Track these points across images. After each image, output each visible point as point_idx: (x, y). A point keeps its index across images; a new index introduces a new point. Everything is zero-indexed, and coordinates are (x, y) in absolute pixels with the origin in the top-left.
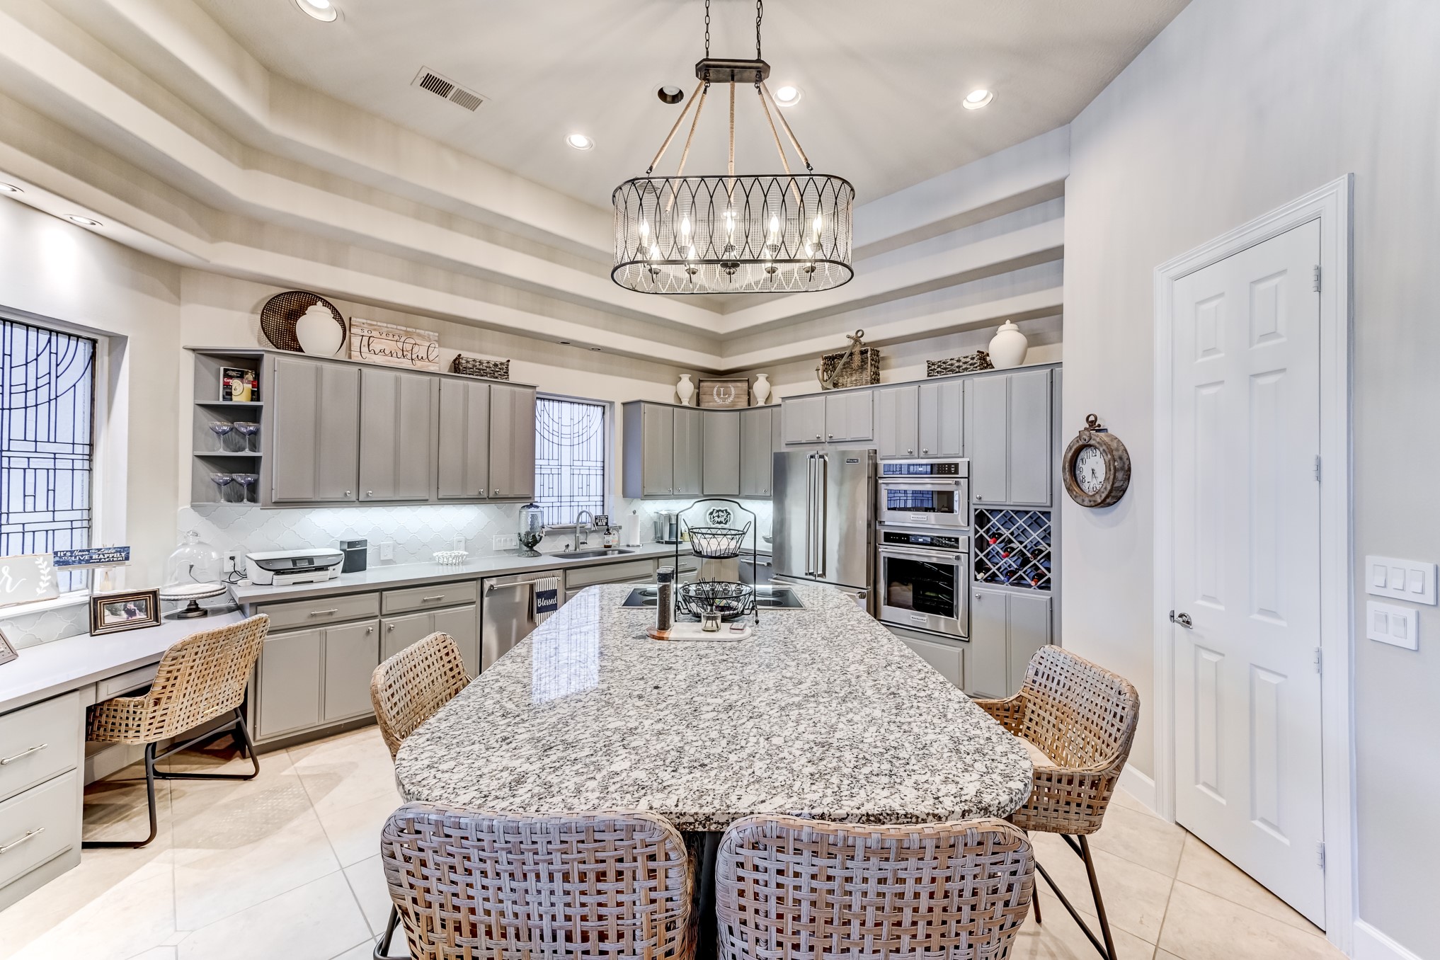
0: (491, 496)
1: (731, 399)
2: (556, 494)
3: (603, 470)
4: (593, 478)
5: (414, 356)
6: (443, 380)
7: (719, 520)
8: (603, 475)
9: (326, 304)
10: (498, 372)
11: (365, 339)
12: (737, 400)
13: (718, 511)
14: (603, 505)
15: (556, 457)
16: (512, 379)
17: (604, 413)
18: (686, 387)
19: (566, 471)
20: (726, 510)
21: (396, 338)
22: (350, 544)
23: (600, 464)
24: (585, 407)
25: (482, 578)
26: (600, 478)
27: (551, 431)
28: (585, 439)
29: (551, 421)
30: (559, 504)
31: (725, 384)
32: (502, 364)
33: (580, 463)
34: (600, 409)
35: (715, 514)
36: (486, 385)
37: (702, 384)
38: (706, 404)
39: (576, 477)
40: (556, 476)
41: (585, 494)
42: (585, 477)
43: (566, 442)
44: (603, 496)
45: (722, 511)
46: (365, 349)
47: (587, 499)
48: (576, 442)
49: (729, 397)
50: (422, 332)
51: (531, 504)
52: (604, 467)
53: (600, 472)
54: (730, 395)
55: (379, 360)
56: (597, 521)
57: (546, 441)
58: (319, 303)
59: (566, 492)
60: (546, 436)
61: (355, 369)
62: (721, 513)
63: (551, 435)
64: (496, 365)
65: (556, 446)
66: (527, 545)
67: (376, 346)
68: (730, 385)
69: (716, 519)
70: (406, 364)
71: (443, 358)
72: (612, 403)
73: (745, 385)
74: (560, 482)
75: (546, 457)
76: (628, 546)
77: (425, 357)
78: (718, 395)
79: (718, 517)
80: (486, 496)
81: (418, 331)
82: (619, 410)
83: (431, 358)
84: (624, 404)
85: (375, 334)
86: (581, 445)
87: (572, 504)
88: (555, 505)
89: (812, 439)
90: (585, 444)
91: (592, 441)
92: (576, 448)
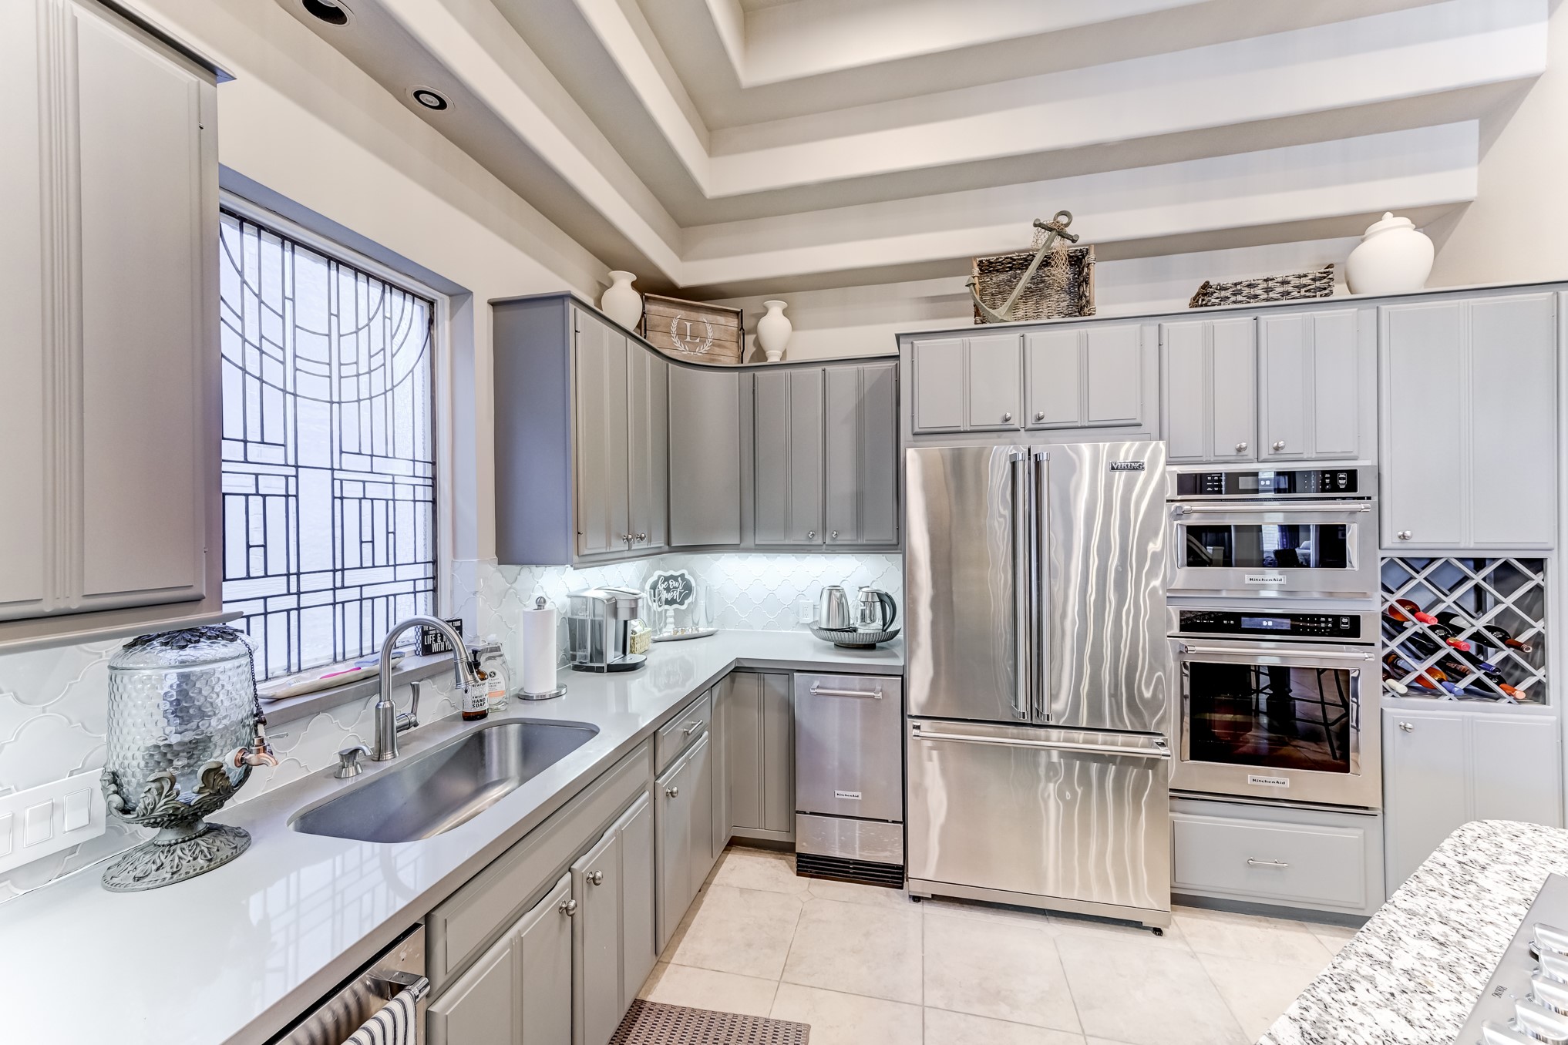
1: (706, 347)
2: (277, 565)
3: (434, 486)
4: (404, 510)
7: (670, 596)
8: (434, 502)
12: (717, 350)
13: (667, 579)
14: (437, 591)
15: (274, 434)
17: (431, 322)
19: (315, 489)
20: (682, 576)
23: (423, 469)
26: (423, 510)
28: (377, 389)
29: (251, 301)
30: (291, 602)
31: (693, 315)
33: (364, 463)
35: (661, 587)
37: (649, 307)
38: (661, 351)
39: (351, 507)
40: (276, 506)
41: (380, 559)
42: (380, 506)
43: (312, 386)
44: (435, 562)
45: (675, 578)
47: (387, 574)
48: (349, 393)
49: (703, 342)
52: (434, 478)
53: (423, 494)
54: (703, 340)
56: (429, 640)
59: (316, 554)
62: (672, 583)
65: (273, 397)
69: (665, 595)
73: (734, 322)
76: (525, 698)
79: (668, 590)
82: (483, 318)
84: (495, 304)
86: (365, 404)
87: (341, 595)
88: (272, 605)
89: (996, 421)
90: (379, 402)
91: (403, 392)
92: (350, 410)
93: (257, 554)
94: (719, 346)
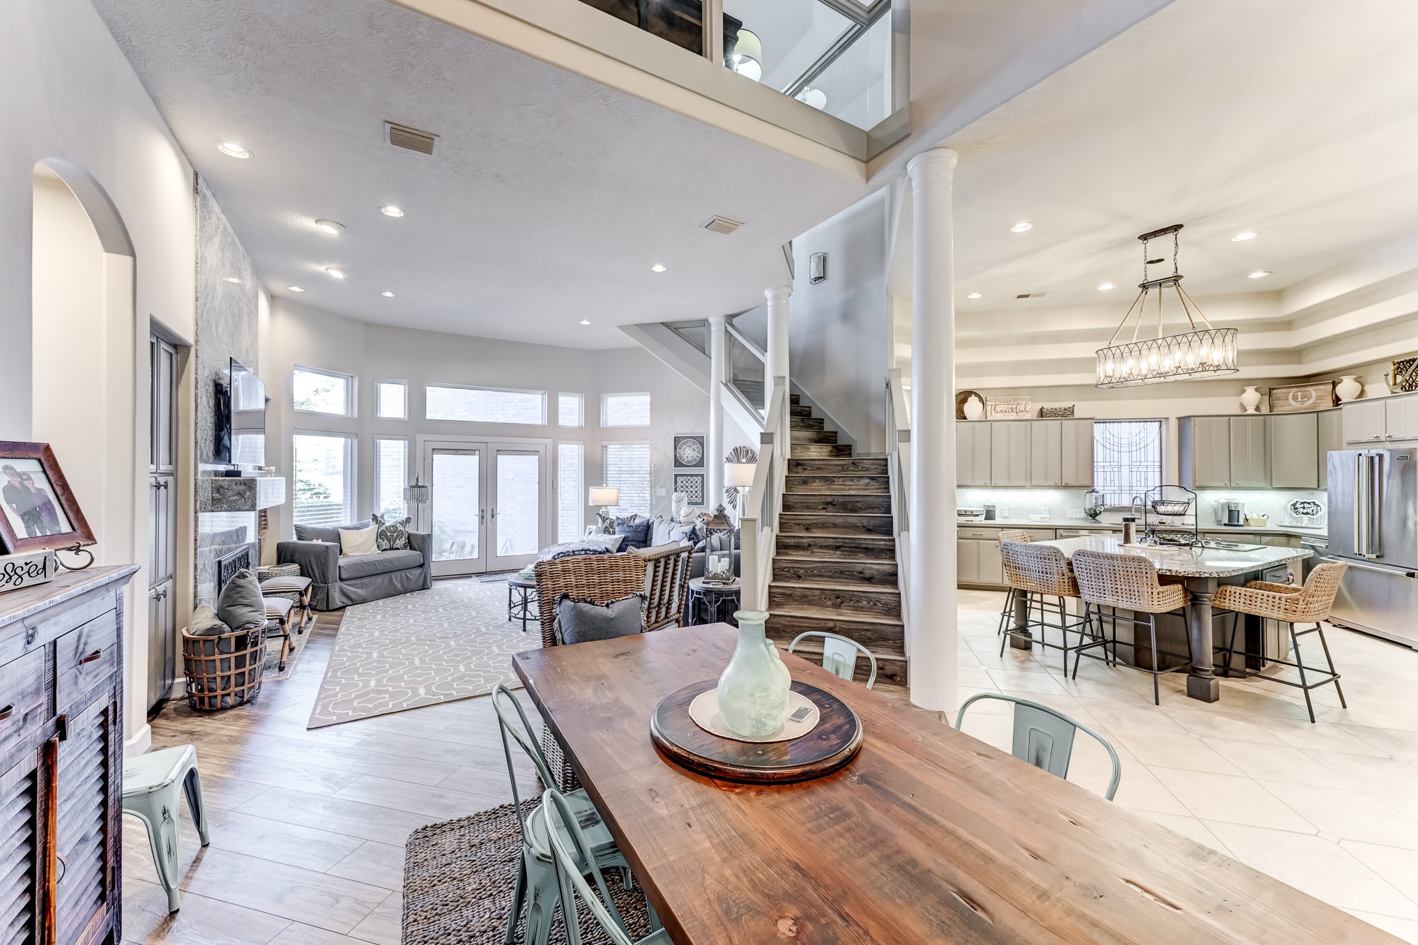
0: (1063, 485)
1: (1312, 400)
2: (1117, 484)
4: (1151, 474)
5: (1018, 411)
6: (1033, 422)
7: (1305, 511)
8: (1161, 472)
9: (976, 395)
10: (1068, 413)
11: (993, 406)
12: (1319, 401)
13: (1303, 503)
14: (1161, 494)
16: (1076, 416)
17: (1160, 426)
18: (1251, 397)
19: (1125, 470)
20: (1314, 503)
21: (1008, 403)
22: (988, 507)
23: (1158, 464)
24: (1142, 424)
25: (1056, 529)
26: (1157, 474)
27: (1112, 443)
28: (1142, 446)
30: (1120, 492)
31: (1303, 389)
32: (1069, 408)
33: (1138, 464)
34: (1157, 424)
35: (1298, 506)
36: (1059, 422)
37: (1274, 391)
38: (1280, 409)
39: (1134, 474)
40: (1116, 474)
41: (1143, 485)
42: (1143, 473)
43: (1125, 449)
44: (1161, 487)
45: (1309, 503)
46: (993, 412)
48: (1134, 448)
49: (1309, 400)
50: (1022, 397)
51: (1093, 490)
52: (1161, 467)
53: (1158, 469)
54: (1310, 398)
55: (999, 416)
57: (1108, 450)
58: (973, 395)
59: (1125, 483)
60: (1108, 446)
61: (989, 423)
62: (1306, 505)
63: (1112, 446)
64: (1065, 409)
65: (1116, 453)
66: (1091, 515)
67: (998, 409)
68: (1309, 389)
69: (1301, 510)
70: (1013, 416)
71: (1032, 409)
72: (1167, 419)
73: (1330, 387)
74: (1120, 477)
75: (1108, 460)
77: (1024, 410)
78: (1291, 399)
79: (1304, 508)
80: (1060, 485)
81: (1020, 397)
82: (1174, 425)
83: (1027, 410)
84: (1179, 418)
85: (998, 403)
86: (1138, 451)
87: (1131, 492)
88: (1115, 492)
89: (1372, 438)
90: (1142, 450)
91: (1150, 447)
92: (1134, 453)
93: (1112, 482)
94: (1320, 399)
